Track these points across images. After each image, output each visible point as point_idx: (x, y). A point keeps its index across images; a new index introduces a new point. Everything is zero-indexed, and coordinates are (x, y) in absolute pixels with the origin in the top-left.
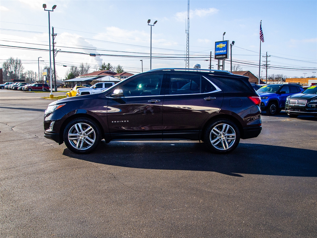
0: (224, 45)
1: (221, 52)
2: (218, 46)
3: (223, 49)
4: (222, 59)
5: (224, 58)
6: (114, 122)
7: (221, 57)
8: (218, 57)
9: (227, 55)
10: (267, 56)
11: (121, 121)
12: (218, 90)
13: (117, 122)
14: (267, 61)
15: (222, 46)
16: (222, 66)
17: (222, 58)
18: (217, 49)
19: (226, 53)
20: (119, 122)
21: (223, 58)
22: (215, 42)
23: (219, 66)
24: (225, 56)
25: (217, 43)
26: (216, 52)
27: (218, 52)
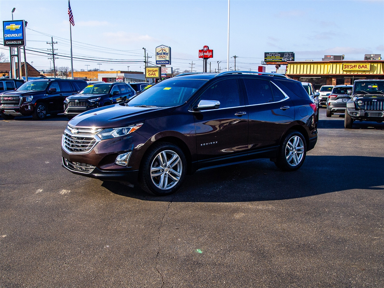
0: (18, 27)
1: (14, 35)
2: (8, 27)
3: (16, 31)
4: (15, 46)
5: (20, 45)
6: (203, 145)
7: (15, 42)
8: (9, 43)
9: (23, 41)
10: (53, 43)
11: (210, 143)
12: (287, 97)
13: (206, 144)
14: (53, 49)
15: (14, 27)
16: (17, 56)
17: (16, 44)
18: (6, 32)
19: (22, 38)
20: (208, 144)
21: (18, 44)
22: (3, 22)
23: (12, 56)
24: (20, 42)
25: (6, 23)
26: (6, 36)
27: (8, 36)
